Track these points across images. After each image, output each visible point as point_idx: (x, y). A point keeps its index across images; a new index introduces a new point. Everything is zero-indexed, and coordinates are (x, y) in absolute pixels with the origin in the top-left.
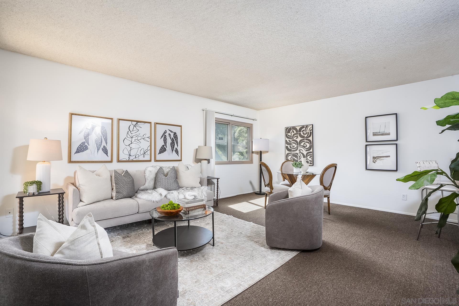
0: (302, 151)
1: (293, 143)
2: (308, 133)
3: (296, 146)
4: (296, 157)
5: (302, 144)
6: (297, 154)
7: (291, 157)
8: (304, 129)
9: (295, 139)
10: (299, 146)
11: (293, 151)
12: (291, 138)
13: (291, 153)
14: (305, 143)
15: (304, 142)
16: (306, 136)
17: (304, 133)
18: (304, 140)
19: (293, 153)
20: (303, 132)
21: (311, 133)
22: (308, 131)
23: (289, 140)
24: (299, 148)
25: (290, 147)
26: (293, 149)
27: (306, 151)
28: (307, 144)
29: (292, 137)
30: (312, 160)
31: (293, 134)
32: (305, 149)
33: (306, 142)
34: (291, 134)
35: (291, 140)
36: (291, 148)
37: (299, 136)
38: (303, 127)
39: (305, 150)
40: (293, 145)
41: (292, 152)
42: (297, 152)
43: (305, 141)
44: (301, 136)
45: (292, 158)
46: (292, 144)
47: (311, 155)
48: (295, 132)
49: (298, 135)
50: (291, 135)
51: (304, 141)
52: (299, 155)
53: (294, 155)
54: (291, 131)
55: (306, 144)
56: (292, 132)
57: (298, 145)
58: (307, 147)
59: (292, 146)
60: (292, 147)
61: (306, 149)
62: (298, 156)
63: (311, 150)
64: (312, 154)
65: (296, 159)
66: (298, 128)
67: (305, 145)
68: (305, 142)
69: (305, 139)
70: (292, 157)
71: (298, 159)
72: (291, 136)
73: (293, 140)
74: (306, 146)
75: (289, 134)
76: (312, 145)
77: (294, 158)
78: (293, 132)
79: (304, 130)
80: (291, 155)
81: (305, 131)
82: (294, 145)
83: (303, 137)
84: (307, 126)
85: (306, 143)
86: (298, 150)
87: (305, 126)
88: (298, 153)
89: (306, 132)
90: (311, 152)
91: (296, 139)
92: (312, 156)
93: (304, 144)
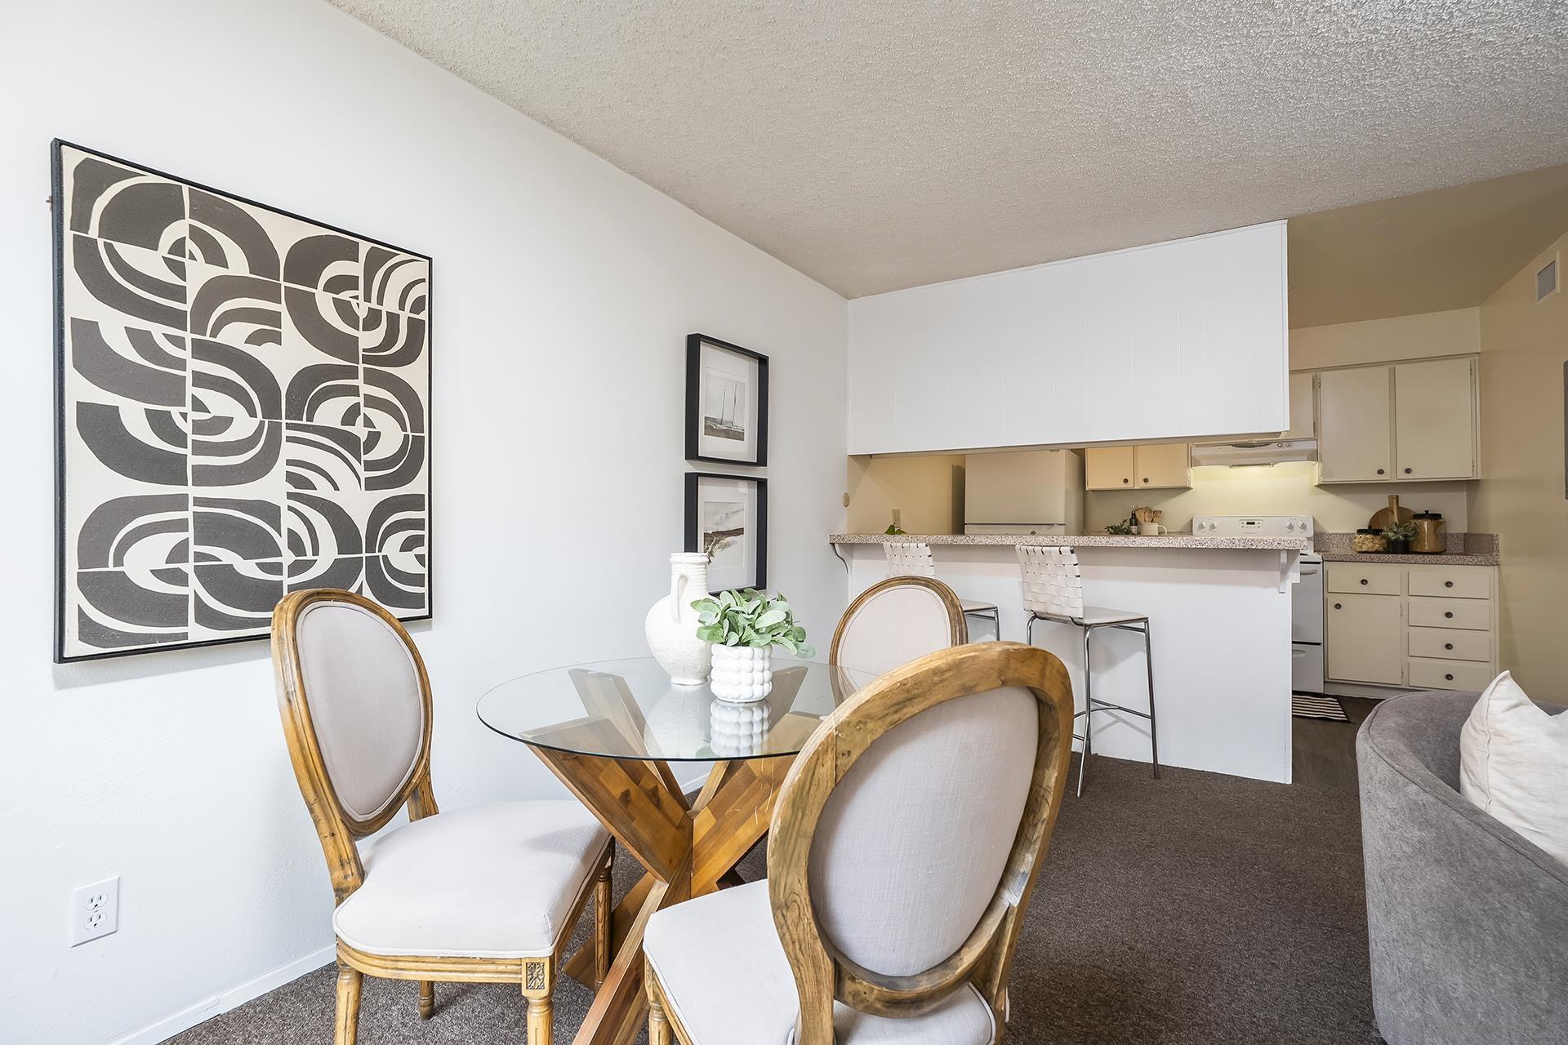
0: (323, 490)
1: (201, 380)
2: (393, 319)
3: (243, 426)
4: (256, 544)
5: (330, 413)
6: (270, 513)
7: (179, 553)
8: (356, 269)
9: (235, 335)
10: (285, 433)
11: (205, 476)
12: (174, 318)
13: (180, 502)
14: (363, 410)
15: (352, 400)
16: (369, 339)
17: (344, 310)
18: (352, 373)
19: (198, 501)
20: (345, 295)
21: (416, 327)
22: (390, 304)
23: (140, 340)
24: (288, 451)
25: (161, 424)
26: (200, 448)
27: (372, 485)
28: (383, 422)
29: (187, 307)
30: (425, 571)
31: (199, 273)
32: (360, 468)
33: (371, 401)
34: (179, 269)
35: (179, 342)
36: (179, 438)
37: (286, 320)
38: (340, 244)
39: (364, 475)
40: (198, 406)
41: (192, 491)
42: (272, 488)
43: (366, 389)
44: (314, 329)
45: (188, 567)
46: (190, 390)
47: (417, 524)
48: (238, 264)
49: (282, 308)
50: (172, 278)
51: (354, 391)
52: (289, 521)
53: (212, 529)
54: (177, 230)
55: (368, 423)
56: (190, 245)
57: (271, 410)
58: (376, 454)
59: (183, 418)
60: (186, 427)
61: (369, 466)
62: (282, 542)
63: (417, 486)
64: (424, 515)
65: (248, 568)
66: (283, 237)
67: (360, 430)
68: (361, 400)
69: (361, 366)
70: (193, 548)
71: (276, 569)
72: (179, 293)
73: (203, 350)
74: (374, 438)
75: (148, 261)
76: (426, 434)
77: (226, 556)
78: (215, 255)
79: (349, 282)
80: (181, 526)
81: (360, 292)
82: (219, 404)
83: (344, 346)
84: (381, 255)
85: (375, 415)
86: (280, 469)
87: (364, 248)
88: (283, 503)
89: (374, 304)
90: (415, 502)
91: (252, 350)
92: (426, 533)
93: (350, 416)
